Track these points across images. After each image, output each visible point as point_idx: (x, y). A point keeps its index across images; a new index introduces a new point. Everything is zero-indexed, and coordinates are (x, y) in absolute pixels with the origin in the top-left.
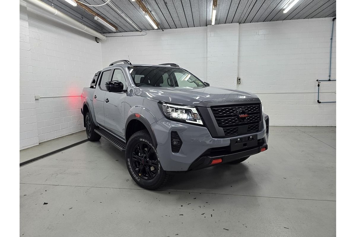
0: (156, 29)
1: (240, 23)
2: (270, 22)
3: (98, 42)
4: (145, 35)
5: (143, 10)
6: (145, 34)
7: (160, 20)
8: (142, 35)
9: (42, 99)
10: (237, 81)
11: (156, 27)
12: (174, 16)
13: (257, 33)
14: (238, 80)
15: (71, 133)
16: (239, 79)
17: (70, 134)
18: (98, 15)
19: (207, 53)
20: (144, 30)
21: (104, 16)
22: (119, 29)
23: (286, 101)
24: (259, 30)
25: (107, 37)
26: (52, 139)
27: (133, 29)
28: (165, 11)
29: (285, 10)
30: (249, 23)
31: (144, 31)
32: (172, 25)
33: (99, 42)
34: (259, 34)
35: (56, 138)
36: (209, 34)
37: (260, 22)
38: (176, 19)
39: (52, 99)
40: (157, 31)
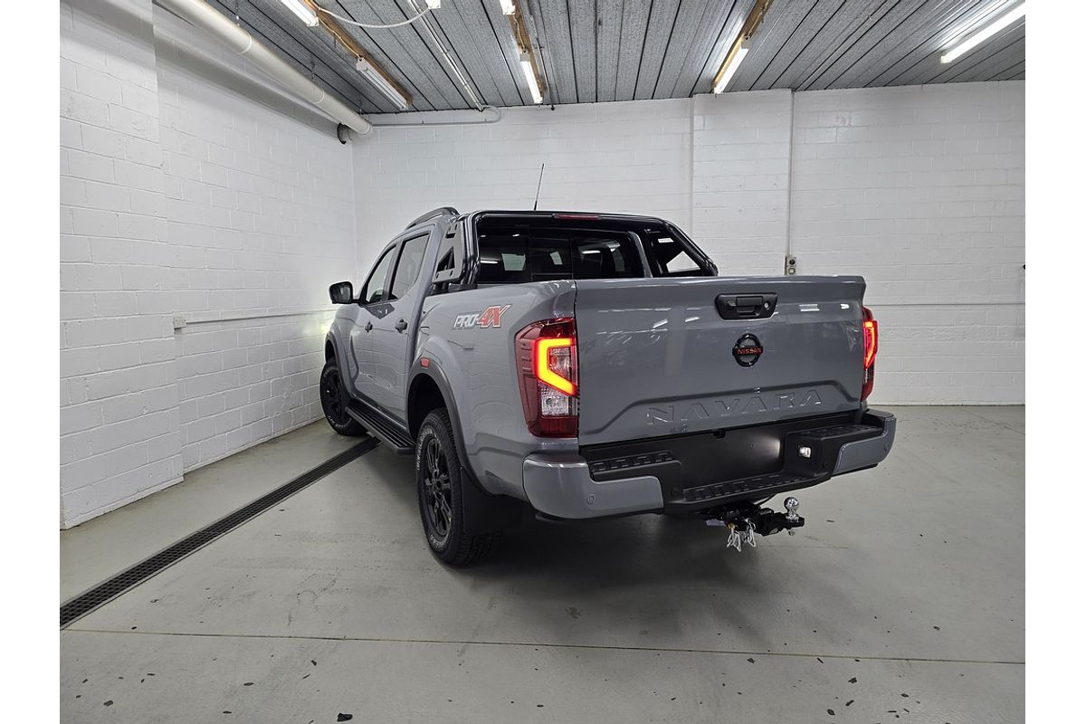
0: (536, 105)
1: (794, 90)
2: (886, 88)
3: (344, 143)
4: (496, 121)
5: (519, 44)
6: (497, 118)
7: (559, 76)
8: (486, 122)
9: (191, 328)
10: (786, 266)
11: (537, 98)
12: (607, 64)
13: (844, 121)
14: (788, 264)
15: (270, 438)
16: (793, 262)
17: (266, 439)
18: (368, 56)
19: (691, 179)
20: (493, 104)
21: (386, 59)
22: (418, 100)
23: (933, 330)
24: (851, 111)
25: (374, 125)
26: (218, 458)
27: (459, 101)
28: (584, 49)
29: (948, 55)
30: (822, 92)
31: (494, 108)
32: (587, 93)
33: (348, 141)
34: (853, 124)
35: (228, 454)
36: (698, 121)
37: (855, 89)
38: (607, 74)
39: (219, 325)
40: (537, 110)
